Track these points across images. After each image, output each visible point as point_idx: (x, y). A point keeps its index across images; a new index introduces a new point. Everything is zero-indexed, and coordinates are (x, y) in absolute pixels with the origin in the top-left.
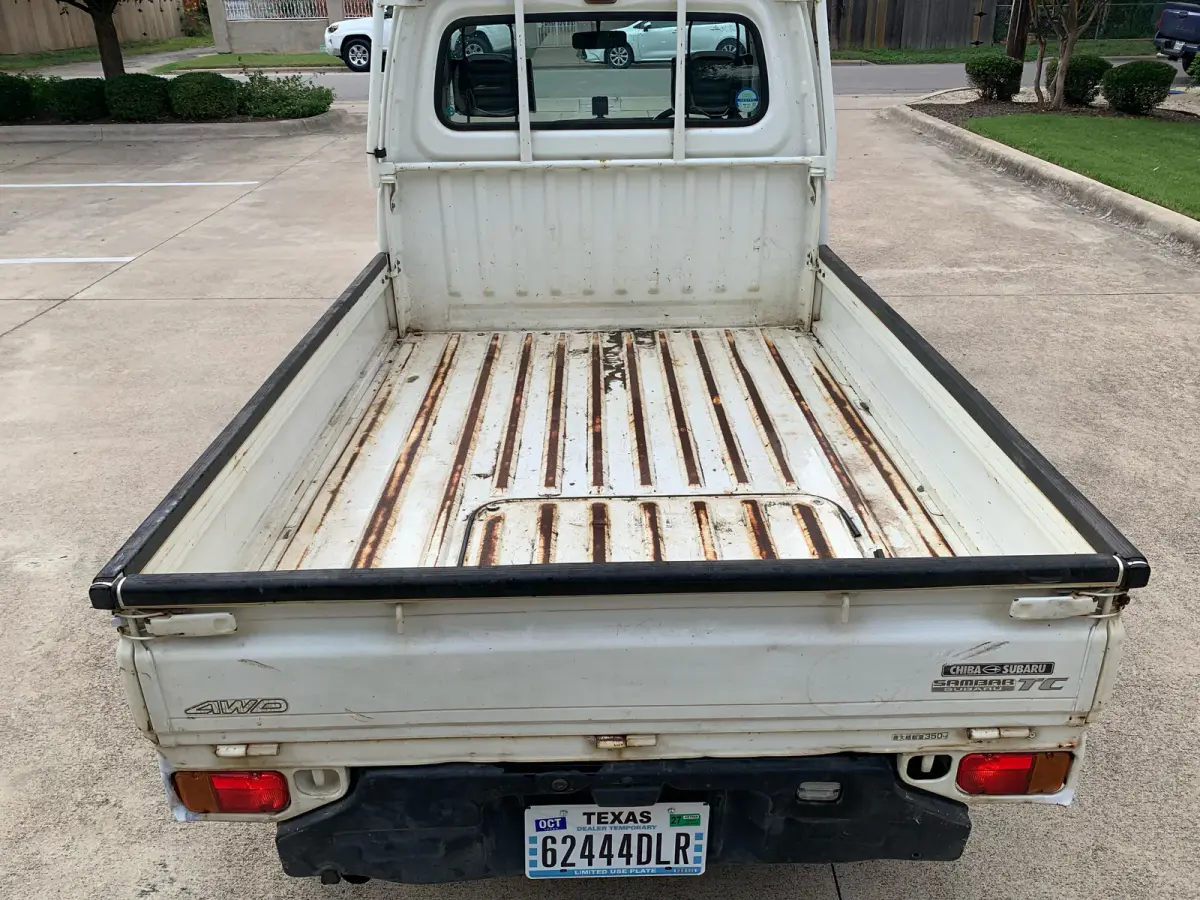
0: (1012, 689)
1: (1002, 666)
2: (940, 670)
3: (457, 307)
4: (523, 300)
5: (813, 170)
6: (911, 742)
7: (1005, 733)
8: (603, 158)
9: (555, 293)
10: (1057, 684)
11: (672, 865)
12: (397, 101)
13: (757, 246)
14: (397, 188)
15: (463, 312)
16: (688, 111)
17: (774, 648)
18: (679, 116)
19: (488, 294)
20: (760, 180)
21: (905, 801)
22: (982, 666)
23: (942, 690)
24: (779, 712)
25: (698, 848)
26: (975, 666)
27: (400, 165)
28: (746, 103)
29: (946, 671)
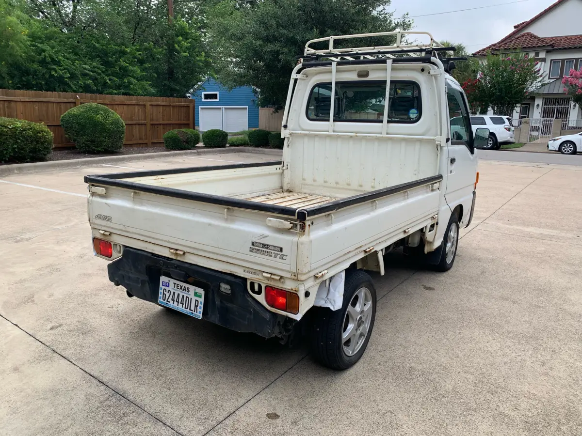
0: (271, 256)
1: (268, 245)
2: (251, 244)
3: (304, 185)
4: (325, 184)
5: (437, 142)
6: (248, 274)
7: (272, 276)
8: (356, 133)
9: (337, 183)
10: (284, 257)
11: (193, 312)
12: (295, 110)
13: (415, 173)
14: (290, 139)
15: (306, 186)
16: (389, 117)
17: (210, 225)
18: (385, 118)
19: (314, 181)
20: (418, 146)
21: (249, 301)
22: (263, 244)
23: (252, 251)
24: (211, 249)
25: (200, 308)
26: (260, 243)
27: (291, 131)
28: (413, 114)
29: (253, 244)
